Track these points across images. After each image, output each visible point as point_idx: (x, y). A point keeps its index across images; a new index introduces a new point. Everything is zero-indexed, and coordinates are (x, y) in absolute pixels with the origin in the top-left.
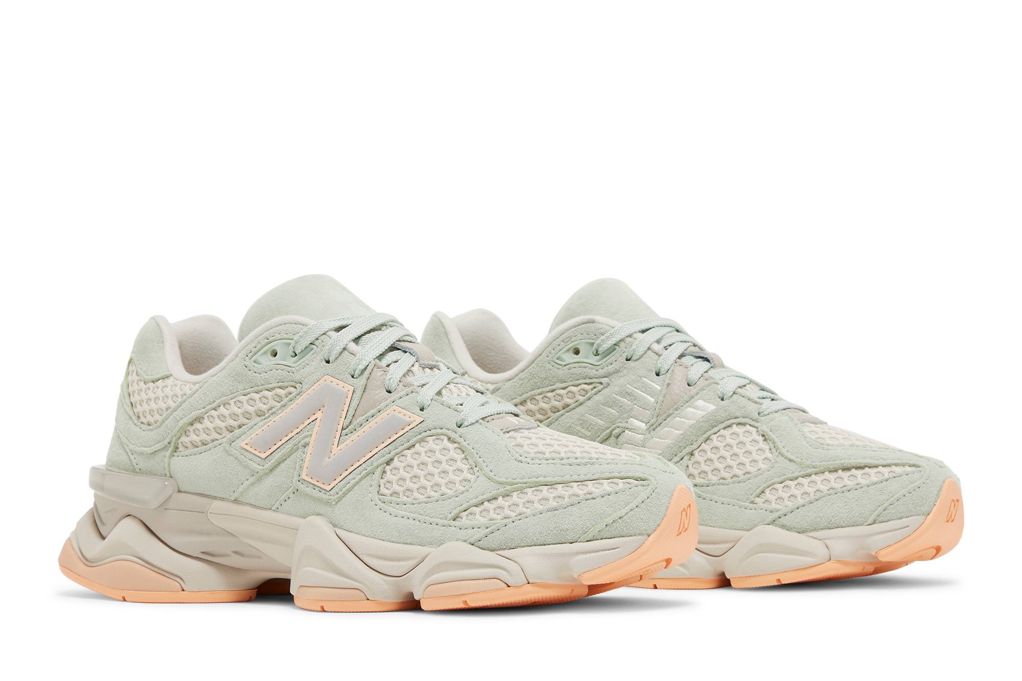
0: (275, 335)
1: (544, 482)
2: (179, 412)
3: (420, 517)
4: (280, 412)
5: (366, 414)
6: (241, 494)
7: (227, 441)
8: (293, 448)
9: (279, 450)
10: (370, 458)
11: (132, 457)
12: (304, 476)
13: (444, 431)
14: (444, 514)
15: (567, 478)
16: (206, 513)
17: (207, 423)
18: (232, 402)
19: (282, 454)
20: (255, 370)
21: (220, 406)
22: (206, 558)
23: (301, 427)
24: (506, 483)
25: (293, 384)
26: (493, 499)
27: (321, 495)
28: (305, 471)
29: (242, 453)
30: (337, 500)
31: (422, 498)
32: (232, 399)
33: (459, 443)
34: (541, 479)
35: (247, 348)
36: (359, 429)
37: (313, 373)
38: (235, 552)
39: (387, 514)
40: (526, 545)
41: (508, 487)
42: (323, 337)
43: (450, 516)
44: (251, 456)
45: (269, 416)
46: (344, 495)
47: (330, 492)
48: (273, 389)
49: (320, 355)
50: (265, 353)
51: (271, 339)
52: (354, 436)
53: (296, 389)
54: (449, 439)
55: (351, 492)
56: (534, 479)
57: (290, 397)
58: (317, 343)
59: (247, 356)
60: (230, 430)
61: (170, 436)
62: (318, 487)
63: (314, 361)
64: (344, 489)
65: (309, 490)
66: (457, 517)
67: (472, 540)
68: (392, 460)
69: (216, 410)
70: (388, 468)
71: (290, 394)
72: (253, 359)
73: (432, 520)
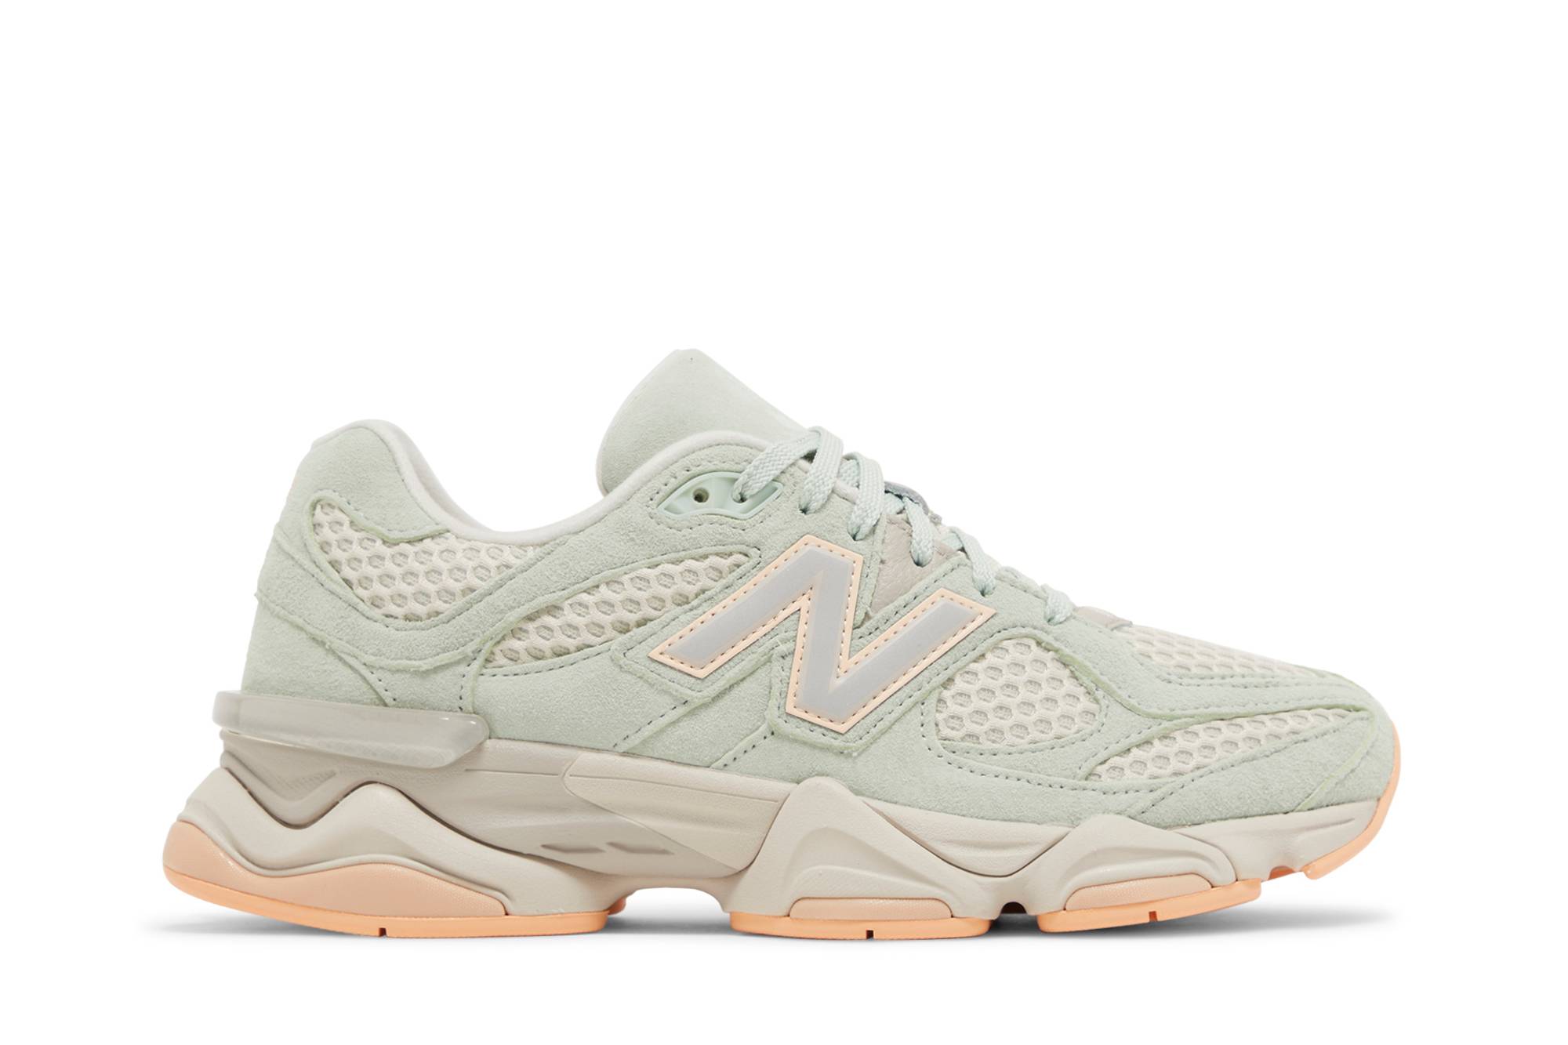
0: (704, 463)
1: (1219, 715)
2: (499, 598)
3: (1031, 776)
4: (721, 596)
5: (892, 601)
6: (644, 742)
7: (619, 648)
8: (759, 660)
9: (731, 663)
10: (915, 677)
11: (372, 678)
12: (790, 709)
13: (1028, 630)
14: (1071, 769)
15: (1250, 708)
16: (562, 775)
17: (569, 616)
18: (625, 579)
19: (740, 670)
20: (671, 522)
21: (598, 587)
22: (551, 856)
23: (772, 624)
24: (1162, 717)
25: (744, 548)
26: (1144, 743)
27: (828, 740)
28: (791, 698)
29: (653, 669)
30: (861, 750)
31: (1023, 743)
32: (626, 573)
33: (1056, 651)
34: (1213, 710)
35: (650, 485)
36: (885, 627)
37: (782, 530)
38: (612, 844)
39: (965, 771)
40: (1219, 817)
41: (1166, 724)
42: (792, 470)
43: (1082, 773)
44: (673, 674)
45: (699, 605)
46: (875, 740)
47: (846, 735)
48: (706, 557)
49: (792, 498)
50: (685, 493)
51: (695, 470)
52: (878, 640)
53: (747, 558)
54: (1039, 644)
55: (887, 735)
56: (1202, 710)
57: (739, 571)
58: (784, 478)
59: (652, 500)
60: (624, 629)
61: (477, 640)
62: (820, 727)
63: (781, 511)
64: (874, 731)
65: (803, 732)
66: (1090, 775)
67: (1132, 811)
68: (951, 680)
69: (589, 593)
70: (946, 694)
71: (738, 566)
72: (665, 504)
73: (1053, 779)
